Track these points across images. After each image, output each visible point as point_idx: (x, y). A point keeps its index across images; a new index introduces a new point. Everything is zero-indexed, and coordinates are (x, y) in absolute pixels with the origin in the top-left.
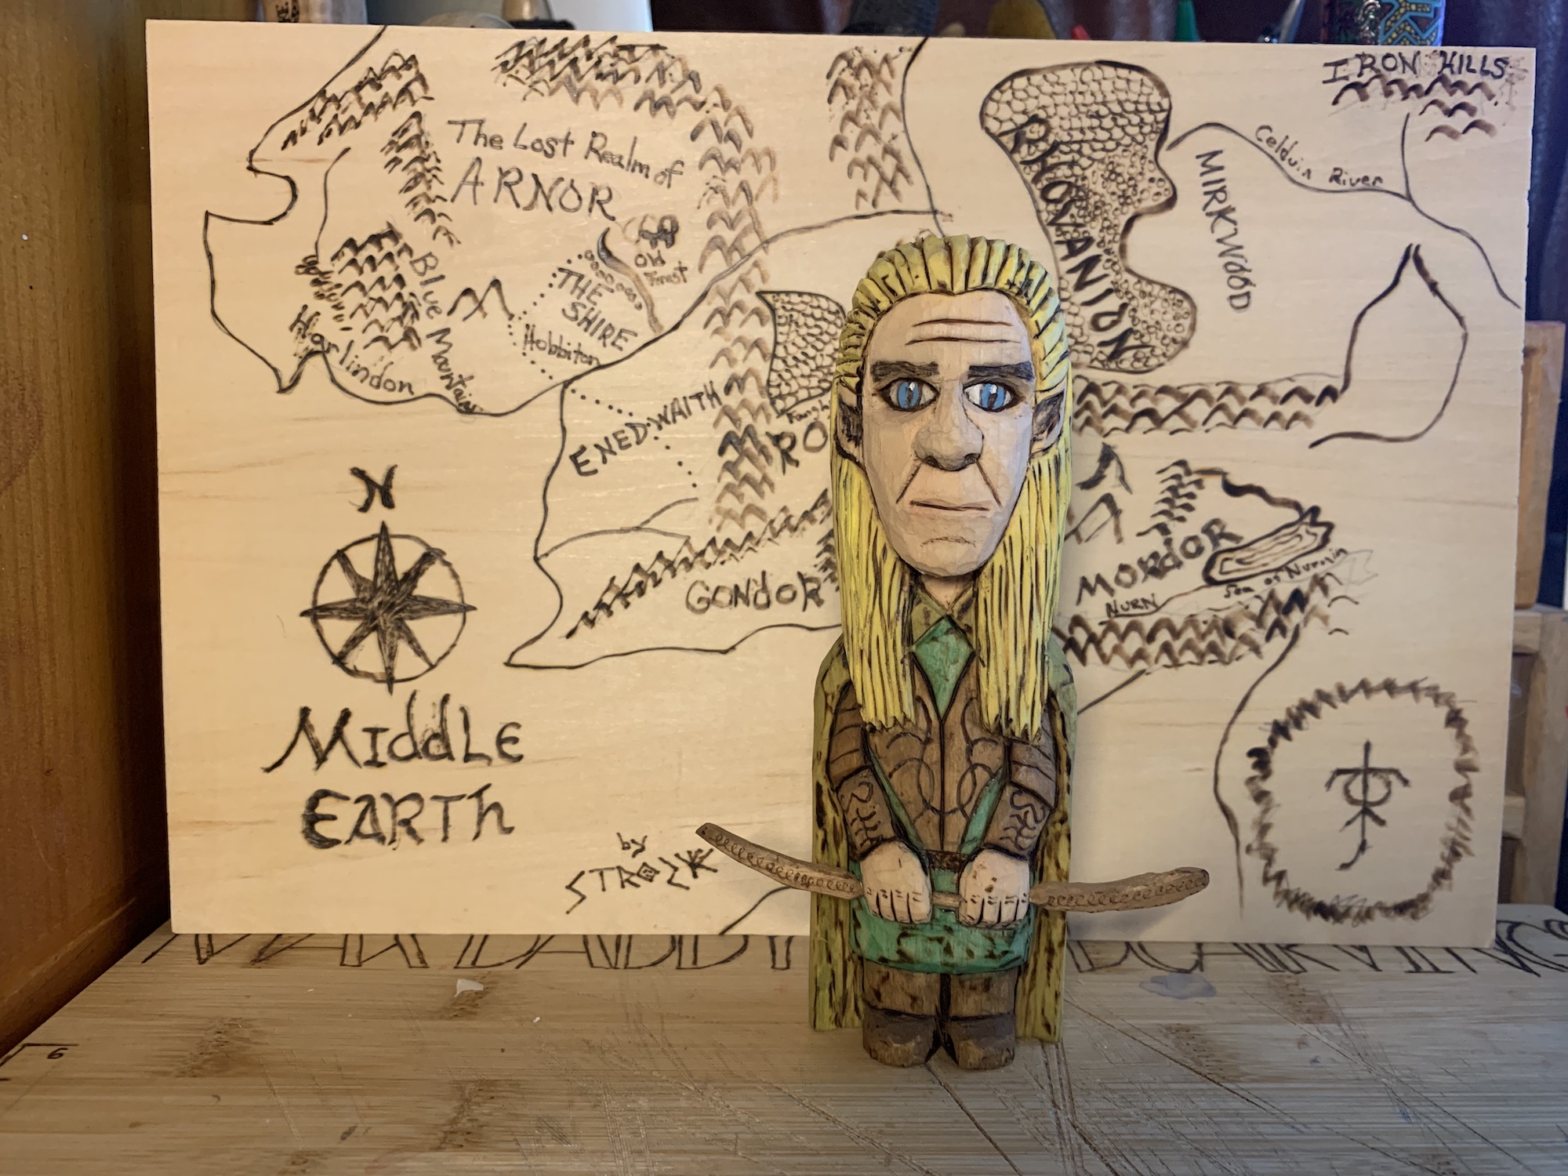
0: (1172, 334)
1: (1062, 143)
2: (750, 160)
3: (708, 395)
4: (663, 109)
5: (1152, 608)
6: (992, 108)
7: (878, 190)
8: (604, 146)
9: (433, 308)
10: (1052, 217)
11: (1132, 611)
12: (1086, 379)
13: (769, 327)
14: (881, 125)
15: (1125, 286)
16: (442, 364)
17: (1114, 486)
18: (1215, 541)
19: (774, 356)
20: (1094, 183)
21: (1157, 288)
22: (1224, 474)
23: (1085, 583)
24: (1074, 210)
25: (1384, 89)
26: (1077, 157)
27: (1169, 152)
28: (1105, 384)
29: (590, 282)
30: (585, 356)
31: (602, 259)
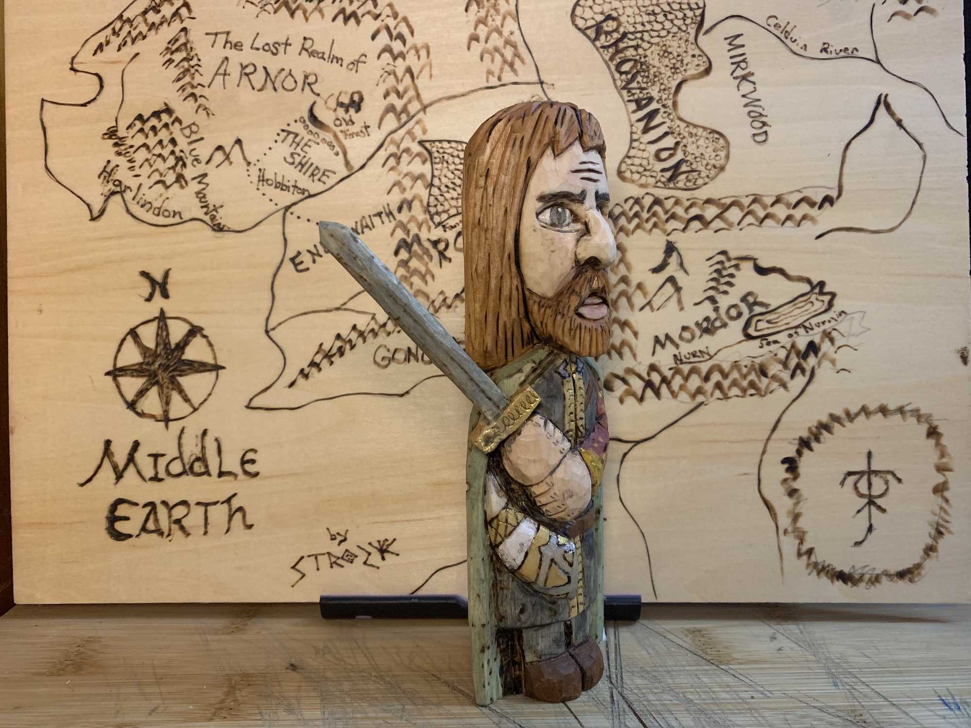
0: (712, 162)
1: (629, 33)
2: (413, 52)
3: (386, 213)
4: (352, 21)
5: (707, 357)
6: (579, 11)
7: (502, 70)
8: (312, 46)
9: (196, 160)
10: (624, 83)
11: (693, 359)
12: (653, 195)
13: (428, 165)
14: (502, 26)
15: (678, 129)
16: (202, 198)
17: (676, 270)
18: (750, 307)
19: (431, 185)
20: (653, 60)
21: (700, 130)
22: (755, 260)
23: (657, 340)
24: (639, 79)
26: (640, 42)
27: (705, 36)
28: (666, 199)
29: (303, 138)
30: (300, 189)
31: (311, 122)
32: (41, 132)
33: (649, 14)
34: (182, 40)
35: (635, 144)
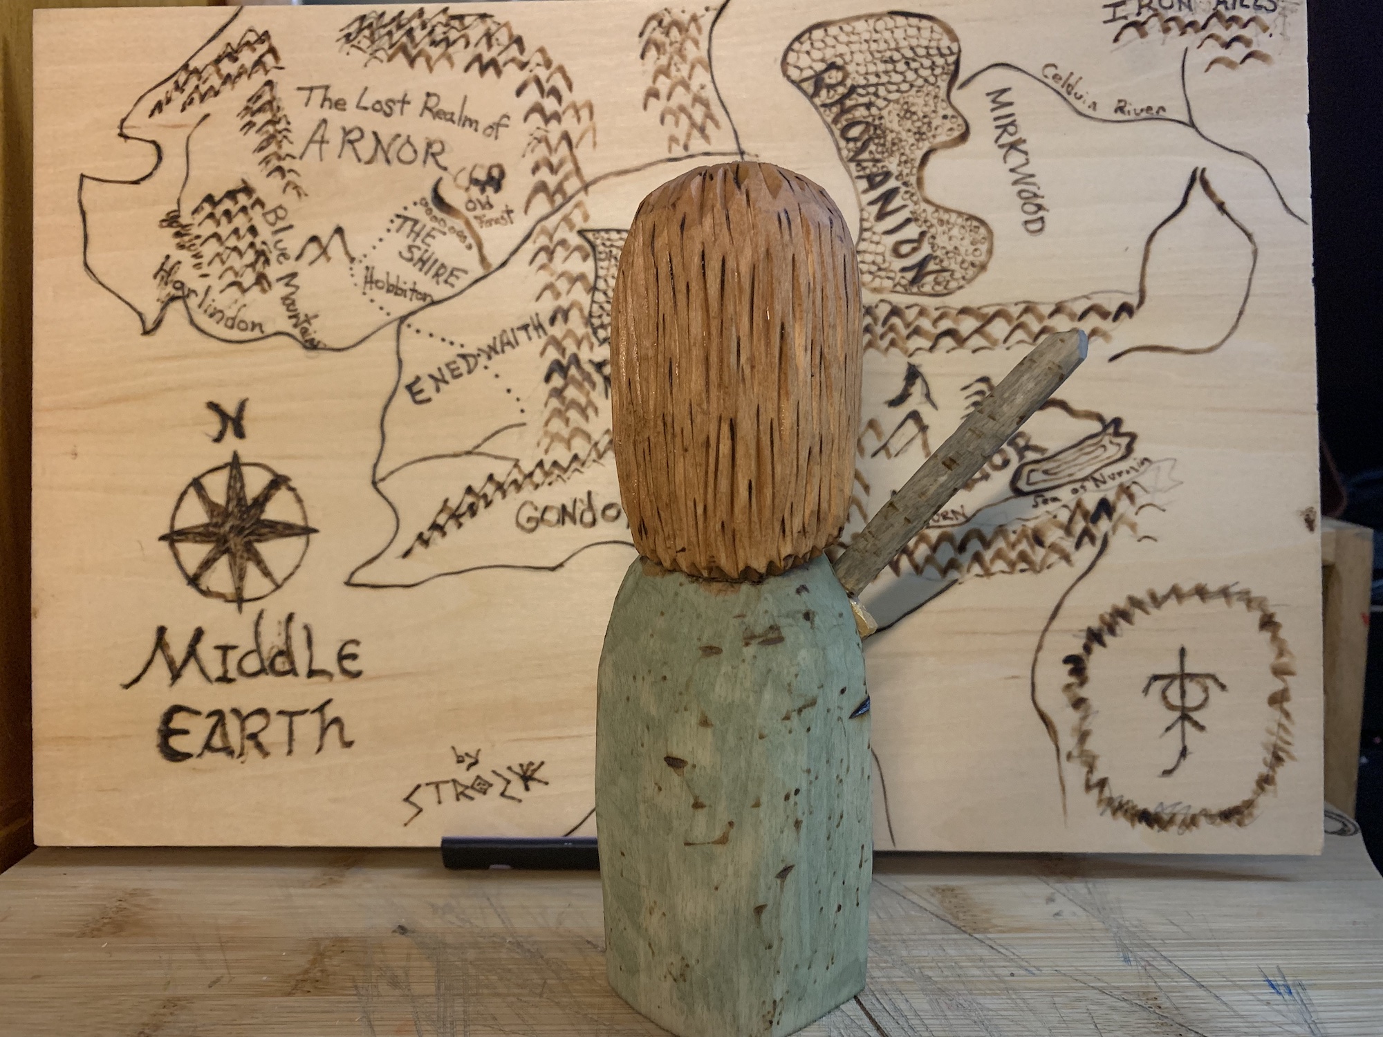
0: (970, 258)
1: (859, 86)
2: (571, 112)
3: (534, 326)
4: (491, 71)
5: (962, 519)
6: (792, 57)
7: (689, 136)
9: (283, 255)
10: (852, 154)
11: (943, 523)
12: (890, 303)
13: (591, 262)
14: (690, 77)
15: (923, 215)
16: (289, 305)
17: (921, 403)
18: (1021, 452)
19: (595, 288)
20: (891, 122)
21: (954, 217)
24: (872, 147)
25: (1162, 25)
26: (873, 98)
27: (960, 91)
28: (908, 307)
29: (424, 226)
30: (420, 293)
31: (435, 205)
32: (79, 218)
33: (885, 62)
34: (267, 97)
35: (867, 235)
